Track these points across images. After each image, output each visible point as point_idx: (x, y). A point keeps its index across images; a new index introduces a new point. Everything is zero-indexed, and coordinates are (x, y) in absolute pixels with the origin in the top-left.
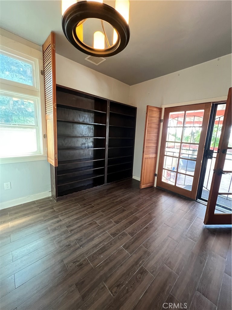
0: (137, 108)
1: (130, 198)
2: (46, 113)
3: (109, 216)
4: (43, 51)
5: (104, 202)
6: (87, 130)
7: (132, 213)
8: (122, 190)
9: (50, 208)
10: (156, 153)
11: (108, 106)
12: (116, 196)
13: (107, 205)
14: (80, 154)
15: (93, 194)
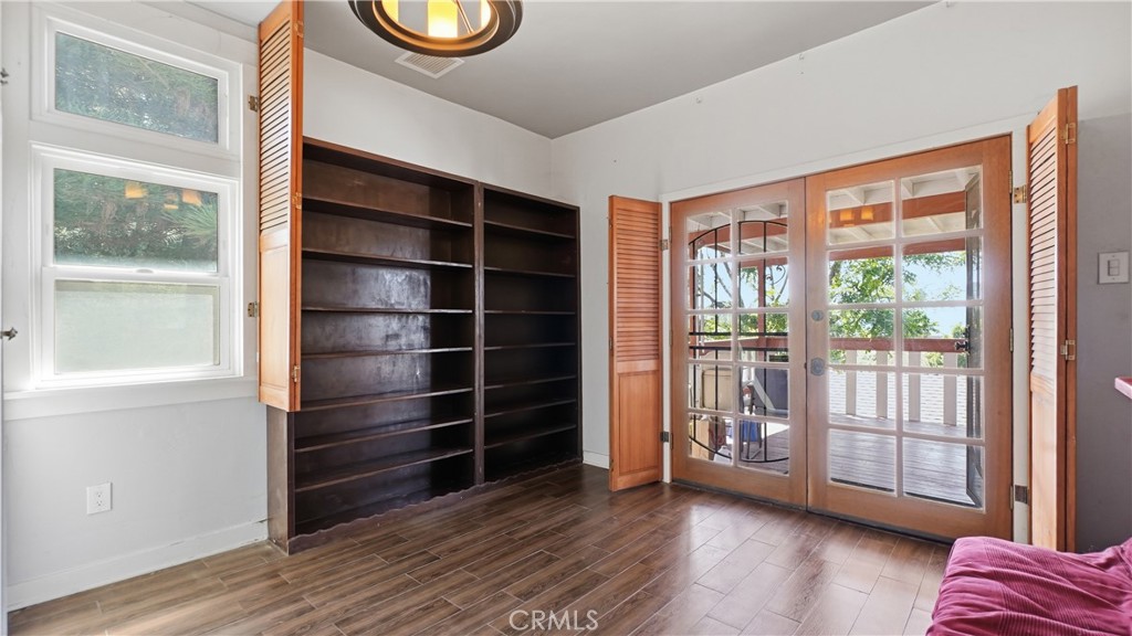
0: (578, 208)
1: (576, 522)
2: (261, 231)
3: (497, 580)
4: (261, 41)
5: (475, 541)
6: (406, 287)
7: (579, 565)
8: (545, 501)
9: (265, 575)
10: (658, 356)
11: (479, 204)
12: (522, 522)
13: (490, 549)
14: (379, 374)
15: (433, 523)
